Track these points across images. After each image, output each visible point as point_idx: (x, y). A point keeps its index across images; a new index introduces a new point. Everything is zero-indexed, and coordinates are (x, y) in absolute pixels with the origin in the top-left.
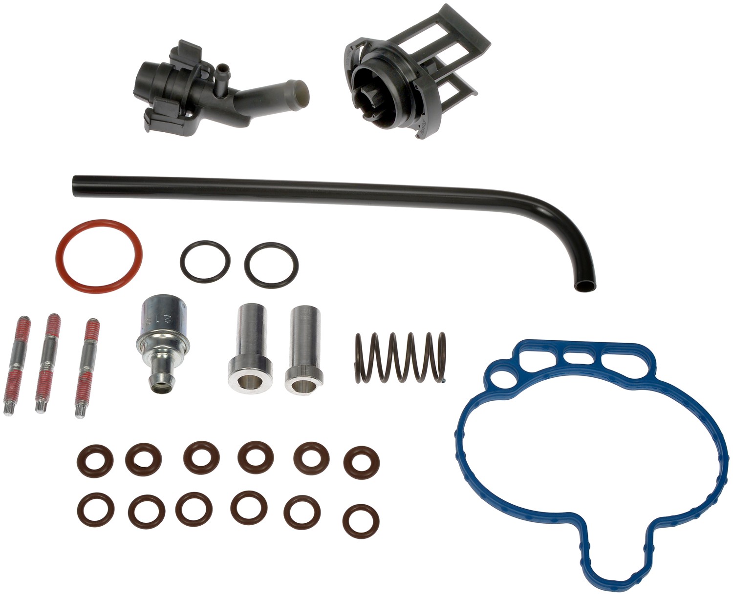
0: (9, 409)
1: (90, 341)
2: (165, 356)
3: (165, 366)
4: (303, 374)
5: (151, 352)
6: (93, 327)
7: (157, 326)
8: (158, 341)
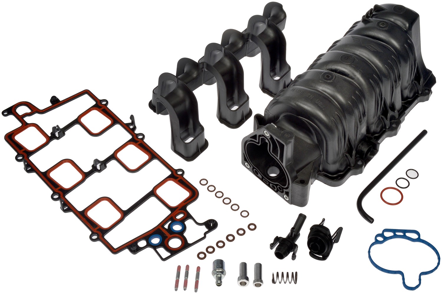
0: (176, 290)
1: (198, 272)
2: (220, 276)
3: (220, 279)
4: (258, 281)
5: (216, 275)
6: (198, 269)
7: (217, 268)
8: (218, 272)
